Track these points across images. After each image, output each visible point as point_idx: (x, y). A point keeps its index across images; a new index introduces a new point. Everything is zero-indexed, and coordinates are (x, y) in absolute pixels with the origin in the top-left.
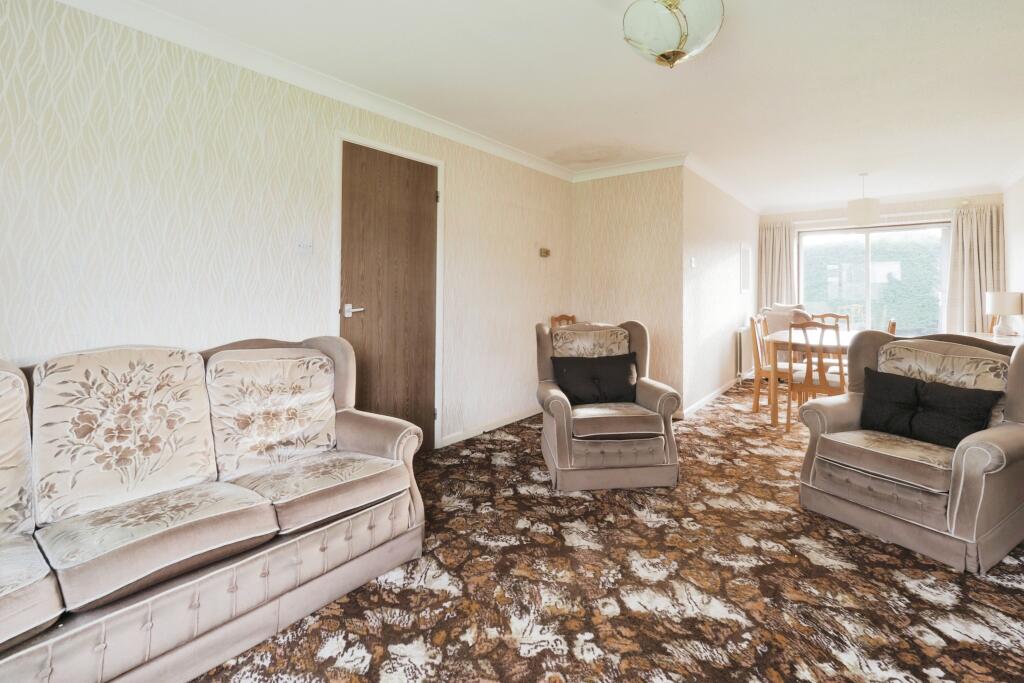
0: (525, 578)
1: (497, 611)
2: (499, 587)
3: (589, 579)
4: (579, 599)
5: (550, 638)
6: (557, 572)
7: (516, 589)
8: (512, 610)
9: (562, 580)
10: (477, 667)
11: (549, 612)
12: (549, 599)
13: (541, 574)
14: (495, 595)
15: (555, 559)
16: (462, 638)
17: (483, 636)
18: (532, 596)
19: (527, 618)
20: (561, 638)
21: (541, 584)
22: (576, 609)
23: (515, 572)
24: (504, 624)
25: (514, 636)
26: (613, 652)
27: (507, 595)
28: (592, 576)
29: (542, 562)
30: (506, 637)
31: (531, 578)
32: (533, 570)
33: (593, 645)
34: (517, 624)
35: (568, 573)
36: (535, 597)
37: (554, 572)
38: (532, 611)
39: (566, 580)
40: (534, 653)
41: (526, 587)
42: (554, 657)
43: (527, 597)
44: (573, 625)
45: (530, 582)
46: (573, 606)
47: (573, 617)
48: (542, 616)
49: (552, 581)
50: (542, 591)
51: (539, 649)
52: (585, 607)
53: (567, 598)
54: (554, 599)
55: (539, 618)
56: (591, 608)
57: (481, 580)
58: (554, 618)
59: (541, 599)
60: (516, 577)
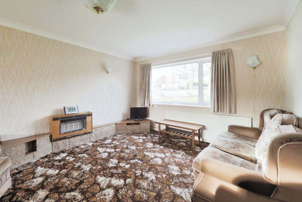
0: (151, 191)
1: (159, 181)
2: (159, 188)
3: (130, 190)
4: (136, 184)
5: (146, 175)
6: (140, 194)
7: (154, 187)
8: (155, 181)
9: (139, 190)
10: (161, 170)
11: (145, 181)
12: (144, 184)
13: (146, 193)
14: (160, 185)
15: (139, 200)
16: (166, 175)
17: (161, 175)
18: (149, 185)
19: (151, 179)
20: (143, 174)
21: (146, 189)
22: (138, 181)
23: (154, 194)
24: (157, 178)
25: (154, 176)
26: (133, 172)
27: (157, 185)
28: (129, 191)
29: (145, 198)
30: (156, 175)
31: (149, 191)
32: (148, 195)
33: (137, 173)
34: (153, 178)
35: (136, 193)
36: (148, 185)
37: (141, 193)
38: (150, 181)
39: (138, 190)
40: (150, 172)
41: (151, 188)
42: (146, 171)
43: (151, 185)
44: (140, 177)
45: (149, 190)
46: (138, 182)
47: (139, 179)
48: (147, 179)
49: (143, 190)
50: (146, 186)
51: (149, 173)
52: (136, 181)
53: (139, 184)
54: (143, 184)
55: (148, 179)
56: (134, 181)
57: (165, 191)
58: (144, 179)
59: (147, 184)
60: (154, 192)
